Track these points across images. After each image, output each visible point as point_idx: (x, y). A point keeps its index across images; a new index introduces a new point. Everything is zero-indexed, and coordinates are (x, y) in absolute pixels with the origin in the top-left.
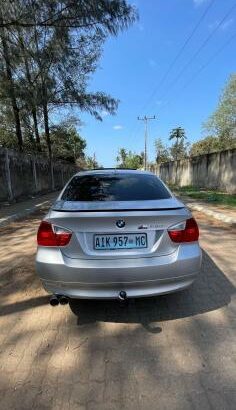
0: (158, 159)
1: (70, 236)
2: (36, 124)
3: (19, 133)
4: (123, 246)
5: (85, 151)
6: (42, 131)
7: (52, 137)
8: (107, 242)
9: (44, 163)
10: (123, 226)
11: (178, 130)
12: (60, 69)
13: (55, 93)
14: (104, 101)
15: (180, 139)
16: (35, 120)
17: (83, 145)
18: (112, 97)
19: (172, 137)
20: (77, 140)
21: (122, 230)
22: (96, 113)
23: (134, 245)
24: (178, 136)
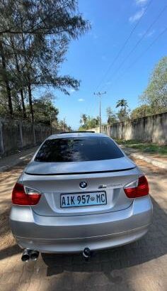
0: (109, 121)
1: (40, 196)
2: (23, 99)
3: (10, 105)
4: (86, 204)
5: (58, 116)
6: (27, 103)
7: (34, 108)
8: (72, 200)
9: (29, 126)
10: (85, 187)
11: (122, 101)
12: (39, 61)
13: (36, 77)
14: (70, 82)
15: (123, 107)
16: (22, 96)
17: (56, 112)
18: (76, 79)
19: (118, 106)
20: (52, 109)
21: (85, 190)
22: (65, 90)
23: (95, 202)
24: (122, 105)
